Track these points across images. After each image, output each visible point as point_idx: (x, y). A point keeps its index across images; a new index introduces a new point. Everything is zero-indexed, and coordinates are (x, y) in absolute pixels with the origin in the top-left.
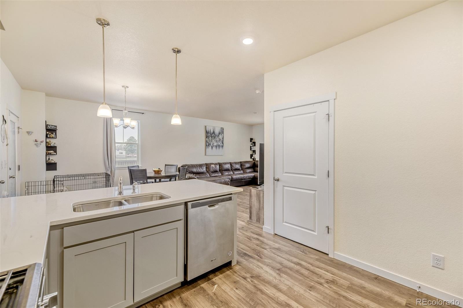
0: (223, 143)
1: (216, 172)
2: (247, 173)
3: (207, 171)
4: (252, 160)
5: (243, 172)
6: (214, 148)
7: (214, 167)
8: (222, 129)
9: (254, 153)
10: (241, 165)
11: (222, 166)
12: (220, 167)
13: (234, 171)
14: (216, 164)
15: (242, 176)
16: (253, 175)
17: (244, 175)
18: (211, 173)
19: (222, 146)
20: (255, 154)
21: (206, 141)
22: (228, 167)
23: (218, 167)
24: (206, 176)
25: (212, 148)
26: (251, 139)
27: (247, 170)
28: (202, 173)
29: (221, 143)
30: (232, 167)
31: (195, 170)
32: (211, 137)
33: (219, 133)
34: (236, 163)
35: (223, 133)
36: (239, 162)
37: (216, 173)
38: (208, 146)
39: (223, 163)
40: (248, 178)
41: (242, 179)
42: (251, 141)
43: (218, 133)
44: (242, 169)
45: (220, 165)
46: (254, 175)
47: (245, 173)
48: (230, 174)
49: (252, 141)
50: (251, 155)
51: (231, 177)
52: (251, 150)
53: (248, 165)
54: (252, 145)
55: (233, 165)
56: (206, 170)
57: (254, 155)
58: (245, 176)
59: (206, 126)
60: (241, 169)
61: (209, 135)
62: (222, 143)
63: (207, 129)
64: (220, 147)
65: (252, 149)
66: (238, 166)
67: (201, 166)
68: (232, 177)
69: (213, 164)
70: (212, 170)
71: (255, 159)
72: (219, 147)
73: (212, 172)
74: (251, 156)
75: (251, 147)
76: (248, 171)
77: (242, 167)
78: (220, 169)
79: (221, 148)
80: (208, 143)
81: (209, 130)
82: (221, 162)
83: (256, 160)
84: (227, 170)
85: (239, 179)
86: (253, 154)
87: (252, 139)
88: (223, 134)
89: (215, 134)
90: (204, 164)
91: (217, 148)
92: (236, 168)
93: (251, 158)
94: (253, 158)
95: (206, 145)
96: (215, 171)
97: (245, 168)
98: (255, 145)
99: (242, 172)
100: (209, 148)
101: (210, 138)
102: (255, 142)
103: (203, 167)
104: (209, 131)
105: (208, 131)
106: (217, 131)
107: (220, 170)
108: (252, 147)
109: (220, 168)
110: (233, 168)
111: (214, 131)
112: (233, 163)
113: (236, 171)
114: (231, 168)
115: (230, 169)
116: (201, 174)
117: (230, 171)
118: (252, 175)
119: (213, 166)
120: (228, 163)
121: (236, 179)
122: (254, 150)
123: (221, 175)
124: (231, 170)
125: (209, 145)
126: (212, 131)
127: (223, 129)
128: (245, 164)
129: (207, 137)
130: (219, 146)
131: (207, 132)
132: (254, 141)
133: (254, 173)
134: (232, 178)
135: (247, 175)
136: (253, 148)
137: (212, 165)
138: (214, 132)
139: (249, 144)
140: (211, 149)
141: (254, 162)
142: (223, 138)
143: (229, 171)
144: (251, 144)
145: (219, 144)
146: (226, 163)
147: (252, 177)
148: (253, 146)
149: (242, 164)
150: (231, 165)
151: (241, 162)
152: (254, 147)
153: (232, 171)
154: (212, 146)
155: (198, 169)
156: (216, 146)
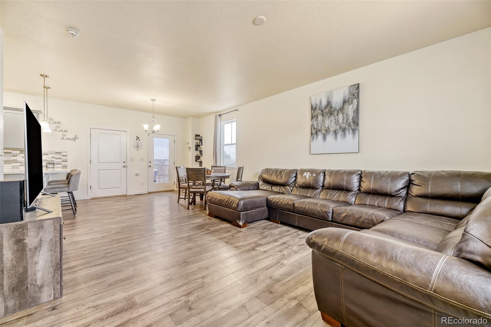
0: (356, 122)
8: (355, 88)
19: (355, 130)
21: (312, 126)
25: (324, 138)
29: (350, 124)
32: (323, 116)
35: (358, 97)
38: (315, 136)
43: (342, 101)
59: (311, 96)
61: (318, 111)
62: (352, 123)
63: (313, 102)
64: (347, 133)
69: (308, 171)
72: (345, 134)
80: (315, 128)
81: (318, 103)
84: (342, 189)
88: (355, 101)
89: (331, 107)
91: (339, 136)
95: (311, 134)
101: (320, 118)
104: (316, 105)
105: (314, 106)
106: (338, 99)
107: (323, 186)
111: (330, 100)
125: (317, 133)
126: (324, 103)
127: (359, 88)
129: (312, 118)
130: (344, 130)
131: (313, 109)
138: (329, 103)
140: (322, 140)
142: (357, 110)
154: (324, 134)
156: (335, 133)
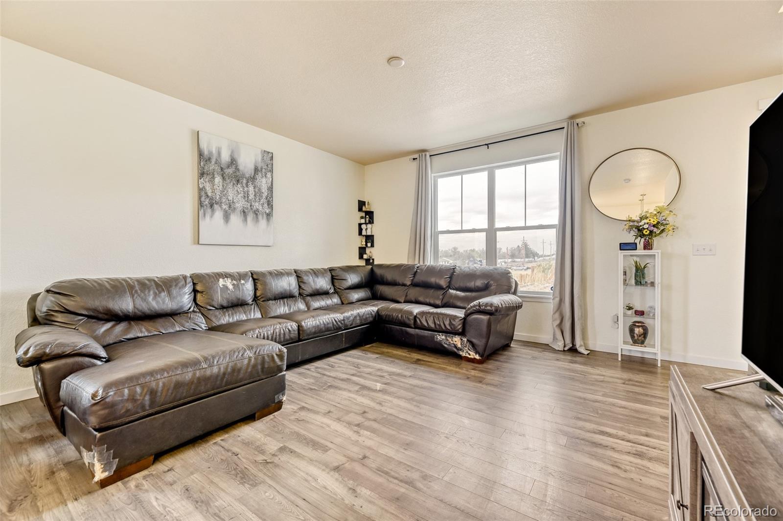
0: (270, 204)
1: (238, 304)
2: (352, 303)
3: (197, 304)
4: (363, 263)
5: (339, 302)
6: (235, 219)
7: (231, 287)
8: (269, 157)
9: (369, 245)
10: (333, 279)
11: (265, 284)
12: (259, 286)
13: (309, 298)
14: (241, 276)
15: (338, 316)
16: (375, 309)
17: (346, 314)
18: (217, 313)
19: (269, 216)
20: (372, 246)
21: (201, 190)
22: (290, 285)
23: (249, 286)
24: (189, 325)
25: (227, 217)
26: (361, 204)
27: (353, 294)
28: (172, 314)
29: (263, 204)
30: (303, 286)
31: (127, 305)
32: (224, 179)
33: (256, 170)
34: (316, 273)
35: (271, 171)
36: (325, 270)
37: (240, 309)
38: (209, 210)
39: (270, 273)
40: (358, 322)
41: (339, 329)
42: (360, 210)
43: (253, 167)
44: (336, 292)
45: (256, 278)
46: (378, 311)
47: (345, 303)
48: (296, 308)
49: (364, 209)
50: (360, 248)
51: (295, 326)
52: (360, 233)
53: (353, 279)
54: (363, 221)
55: (305, 278)
56: (195, 300)
57: (368, 251)
58: (348, 318)
59: (200, 132)
60: (332, 291)
61: (212, 166)
62: (266, 205)
63: (204, 146)
64: (260, 217)
65: (364, 233)
66: (323, 283)
67: (166, 285)
68: (300, 327)
69: (226, 276)
70: (219, 298)
71: (371, 261)
72: (257, 218)
73: (223, 307)
74: (362, 251)
75: (360, 225)
76: (356, 295)
77: (337, 284)
78: (258, 294)
79: (263, 222)
80: (208, 196)
81: (214, 151)
82: (261, 266)
83: (375, 263)
84: (285, 296)
85: (328, 329)
86: (366, 245)
87: (365, 202)
88: (269, 175)
89: (237, 169)
90: (185, 278)
91: (250, 217)
92: (318, 287)
93: (361, 257)
94: (365, 257)
95: (201, 204)
96: (235, 301)
97: (346, 289)
98: (371, 222)
99: (336, 300)
100: (212, 216)
101: (218, 179)
102: (372, 213)
103: (174, 291)
104: (211, 153)
105: (206, 153)
106: (247, 162)
107: (255, 298)
108: (364, 227)
109: (256, 289)
110: (308, 290)
111: (236, 156)
112: (307, 272)
113: (318, 297)
114: (300, 287)
115: (297, 294)
116: (160, 321)
117: (296, 301)
118: (371, 309)
119: (229, 283)
120: (288, 274)
121: (315, 333)
122: (369, 233)
123: (258, 315)
124: (300, 294)
125: (212, 206)
126: (225, 157)
127: (272, 158)
128: (345, 273)
129: (202, 174)
130: (256, 213)
131: (202, 157)
132: (368, 210)
133: (376, 302)
134: (299, 329)
135: (355, 312)
136: (366, 229)
137: (221, 280)
138: (233, 162)
139: (356, 217)
140: (222, 221)
141: (372, 269)
142: (271, 189)
143: (290, 301)
144: (362, 218)
145: (257, 205)
146: (279, 274)
147: (371, 319)
148: (366, 223)
149: (334, 275)
150: (298, 277)
151: (331, 270)
152: (369, 226)
153: (304, 299)
154: (226, 212)
155: (144, 300)
156: (244, 213)
